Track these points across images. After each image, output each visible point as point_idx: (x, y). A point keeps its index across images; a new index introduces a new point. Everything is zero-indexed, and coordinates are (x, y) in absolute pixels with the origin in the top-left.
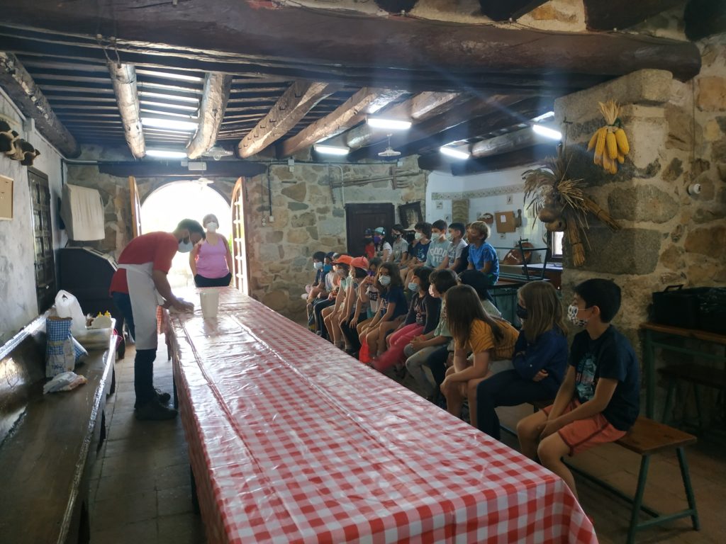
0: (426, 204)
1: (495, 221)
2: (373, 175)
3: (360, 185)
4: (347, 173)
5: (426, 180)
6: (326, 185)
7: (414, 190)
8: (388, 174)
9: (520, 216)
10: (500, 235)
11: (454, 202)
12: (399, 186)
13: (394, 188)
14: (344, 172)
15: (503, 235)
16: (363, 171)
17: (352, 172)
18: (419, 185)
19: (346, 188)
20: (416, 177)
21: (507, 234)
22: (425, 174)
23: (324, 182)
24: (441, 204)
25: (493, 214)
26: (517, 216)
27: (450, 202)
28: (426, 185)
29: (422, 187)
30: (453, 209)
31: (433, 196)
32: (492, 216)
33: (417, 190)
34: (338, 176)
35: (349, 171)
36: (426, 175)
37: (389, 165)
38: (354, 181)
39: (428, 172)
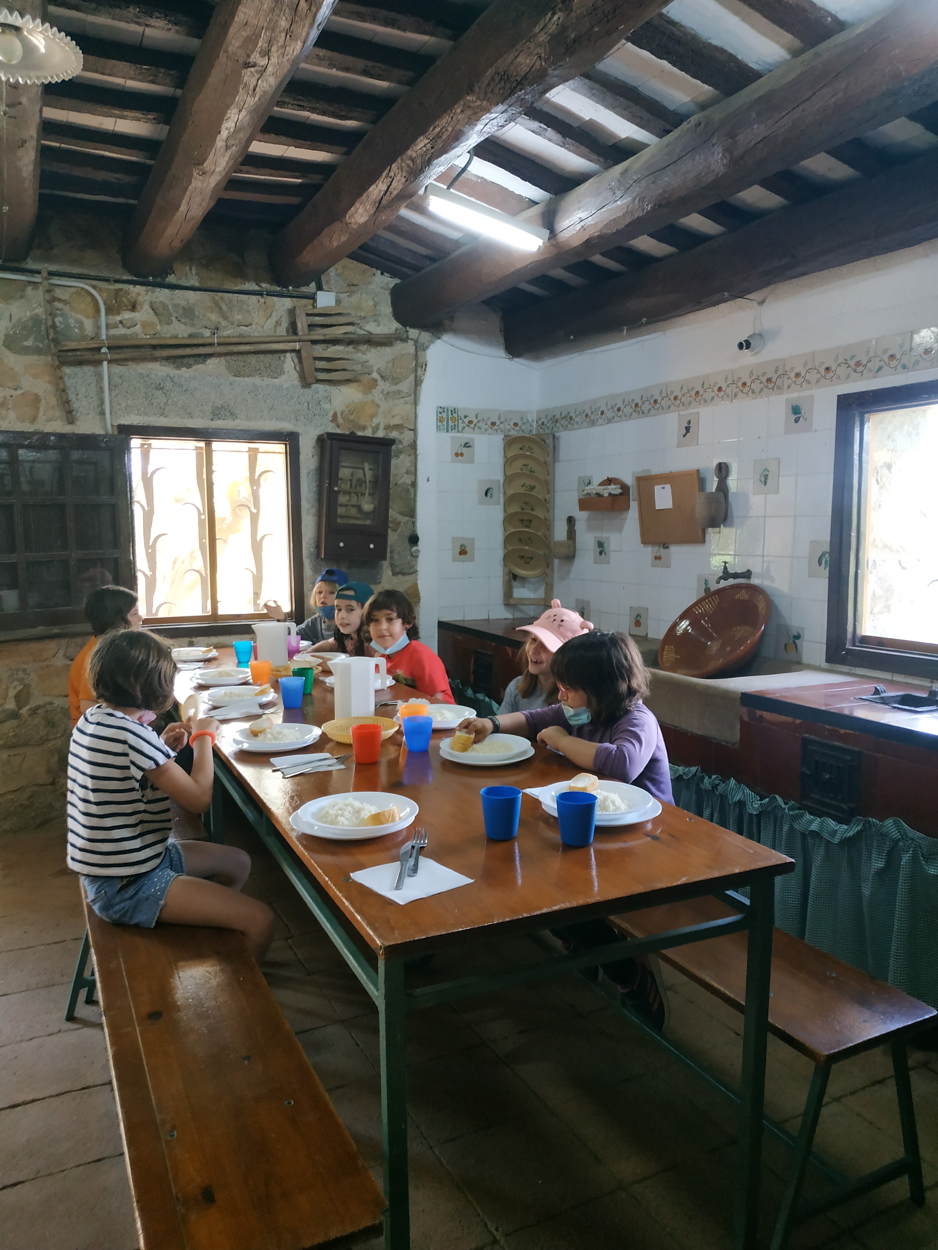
0: (419, 442)
1: (634, 505)
2: (228, 332)
3: (176, 361)
4: (127, 315)
5: (419, 366)
6: (38, 351)
7: (376, 394)
8: (282, 331)
9: (723, 488)
10: (649, 551)
11: (509, 442)
12: (322, 376)
13: (306, 383)
14: (110, 311)
15: (662, 552)
16: (188, 313)
17: (144, 314)
18: (396, 381)
19: (118, 369)
20: (387, 352)
21: (674, 549)
22: (416, 341)
23: (29, 343)
24: (467, 445)
25: (629, 480)
26: (713, 485)
27: (497, 441)
28: (418, 382)
29: (406, 386)
30: (508, 462)
31: (440, 420)
32: (625, 489)
33: (387, 395)
34: (88, 324)
35: (133, 308)
36: (420, 348)
37: (288, 303)
38: (154, 347)
39: (425, 336)
